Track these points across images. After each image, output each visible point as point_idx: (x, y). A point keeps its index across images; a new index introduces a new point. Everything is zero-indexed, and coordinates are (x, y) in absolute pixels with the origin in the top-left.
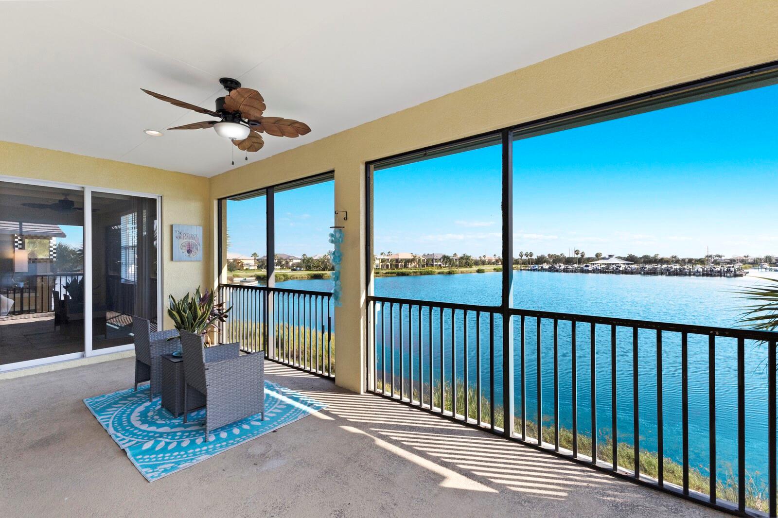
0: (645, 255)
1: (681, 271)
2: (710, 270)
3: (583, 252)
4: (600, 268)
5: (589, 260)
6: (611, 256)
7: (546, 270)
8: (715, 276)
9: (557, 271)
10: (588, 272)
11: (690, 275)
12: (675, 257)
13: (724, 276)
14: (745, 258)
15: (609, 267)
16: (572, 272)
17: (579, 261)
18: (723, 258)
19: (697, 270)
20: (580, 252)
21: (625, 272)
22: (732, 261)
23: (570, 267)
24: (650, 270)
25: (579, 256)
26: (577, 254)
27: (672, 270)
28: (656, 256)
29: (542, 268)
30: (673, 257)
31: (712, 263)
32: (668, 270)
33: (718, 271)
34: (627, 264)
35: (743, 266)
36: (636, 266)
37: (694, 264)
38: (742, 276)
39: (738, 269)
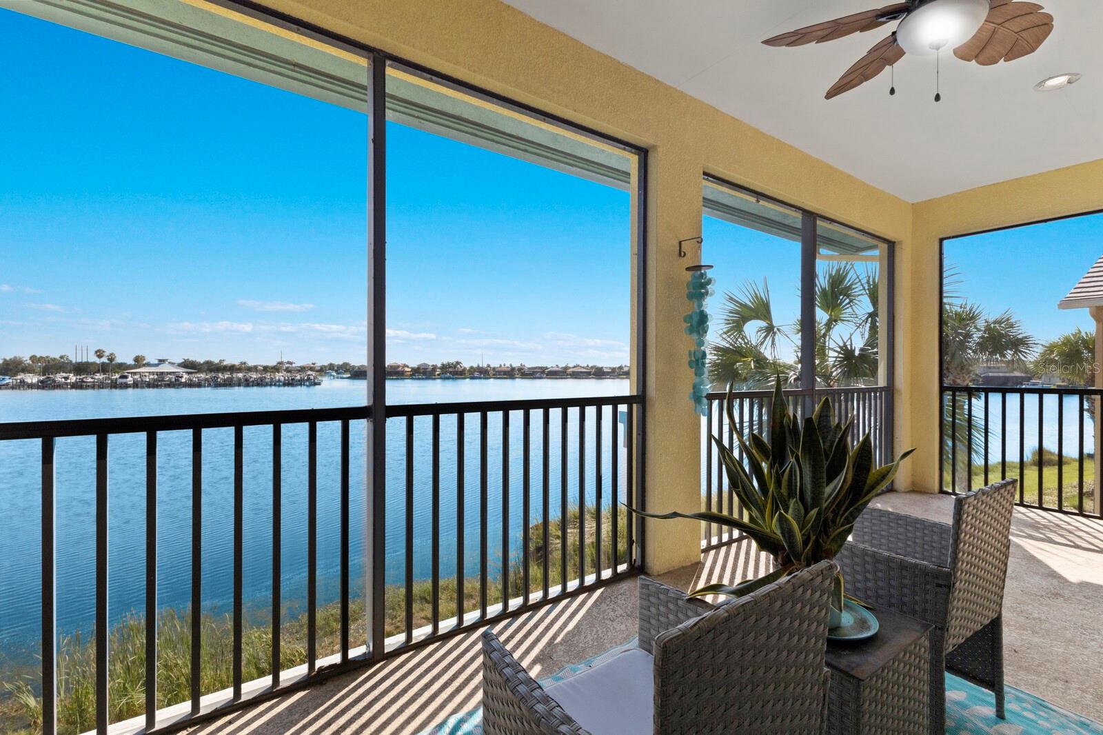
0: (207, 360)
1: (262, 380)
2: (292, 379)
3: (111, 354)
4: (148, 380)
5: (122, 366)
6: (162, 361)
7: (31, 386)
8: (297, 385)
9: (59, 386)
10: (126, 386)
11: (271, 385)
12: (245, 363)
13: (304, 385)
14: (312, 366)
15: (163, 378)
16: (93, 387)
17: (104, 368)
18: (294, 365)
19: (279, 379)
20: (107, 354)
21: (190, 385)
22: (302, 369)
23: (90, 380)
24: (225, 380)
25: (105, 360)
26: (100, 356)
27: (252, 379)
28: (221, 361)
29: (22, 382)
30: (242, 363)
31: (285, 370)
32: (246, 380)
33: (299, 380)
34: (189, 373)
35: (314, 373)
36: (202, 376)
37: (271, 372)
38: (319, 384)
39: (312, 377)
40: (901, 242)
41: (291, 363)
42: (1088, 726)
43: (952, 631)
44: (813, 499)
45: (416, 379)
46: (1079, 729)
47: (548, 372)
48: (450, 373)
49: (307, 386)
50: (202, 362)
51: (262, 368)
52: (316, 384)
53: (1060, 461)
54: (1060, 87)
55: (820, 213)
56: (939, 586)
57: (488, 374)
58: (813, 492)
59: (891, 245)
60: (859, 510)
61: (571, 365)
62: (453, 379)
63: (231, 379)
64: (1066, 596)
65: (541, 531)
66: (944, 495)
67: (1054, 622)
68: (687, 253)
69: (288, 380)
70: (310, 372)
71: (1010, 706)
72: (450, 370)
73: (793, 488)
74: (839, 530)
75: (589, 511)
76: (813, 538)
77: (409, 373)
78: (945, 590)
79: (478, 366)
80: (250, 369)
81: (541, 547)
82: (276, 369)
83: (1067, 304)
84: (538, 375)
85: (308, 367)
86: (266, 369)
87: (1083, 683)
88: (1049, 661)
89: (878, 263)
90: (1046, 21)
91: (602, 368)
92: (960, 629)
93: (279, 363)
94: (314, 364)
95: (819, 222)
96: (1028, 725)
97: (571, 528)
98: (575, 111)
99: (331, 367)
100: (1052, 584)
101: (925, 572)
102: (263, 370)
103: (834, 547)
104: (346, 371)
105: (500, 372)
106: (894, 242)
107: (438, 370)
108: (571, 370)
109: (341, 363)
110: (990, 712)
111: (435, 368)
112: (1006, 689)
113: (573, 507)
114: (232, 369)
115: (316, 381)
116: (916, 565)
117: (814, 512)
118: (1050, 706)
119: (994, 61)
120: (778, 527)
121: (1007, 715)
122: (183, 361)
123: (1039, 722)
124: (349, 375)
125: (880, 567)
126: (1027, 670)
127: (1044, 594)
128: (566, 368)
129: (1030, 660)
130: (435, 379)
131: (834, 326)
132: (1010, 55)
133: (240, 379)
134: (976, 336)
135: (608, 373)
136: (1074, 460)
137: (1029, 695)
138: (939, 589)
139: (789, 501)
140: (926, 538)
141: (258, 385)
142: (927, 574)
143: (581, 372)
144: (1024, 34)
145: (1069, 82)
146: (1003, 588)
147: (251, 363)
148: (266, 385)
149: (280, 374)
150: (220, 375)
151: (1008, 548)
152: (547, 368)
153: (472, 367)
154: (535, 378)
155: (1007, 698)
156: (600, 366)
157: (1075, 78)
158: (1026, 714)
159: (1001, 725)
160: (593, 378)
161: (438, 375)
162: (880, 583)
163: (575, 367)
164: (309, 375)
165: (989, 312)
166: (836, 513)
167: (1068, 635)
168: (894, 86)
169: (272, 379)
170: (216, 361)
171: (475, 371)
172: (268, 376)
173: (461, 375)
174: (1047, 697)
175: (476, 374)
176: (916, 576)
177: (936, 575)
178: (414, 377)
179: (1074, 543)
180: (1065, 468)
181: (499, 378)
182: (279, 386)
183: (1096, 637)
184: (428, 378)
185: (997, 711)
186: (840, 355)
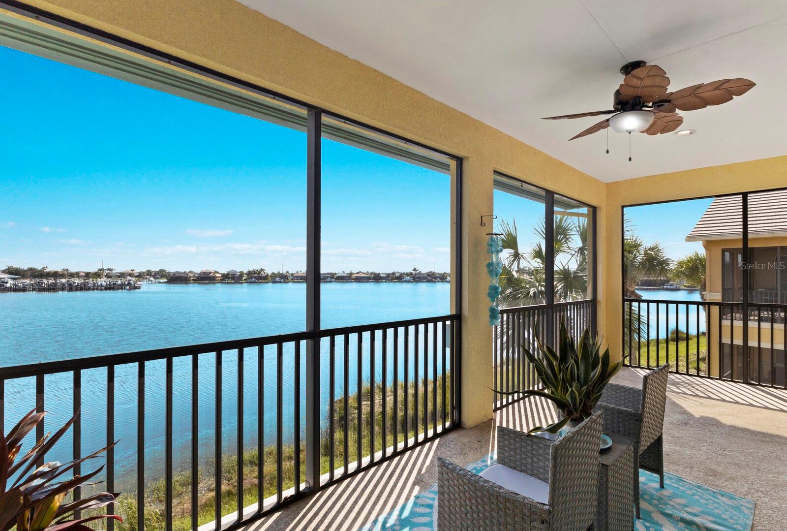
0: (30, 267)
1: (85, 285)
2: (113, 284)
8: (118, 289)
11: (94, 289)
12: (67, 270)
13: (125, 289)
14: (131, 272)
18: (113, 272)
19: (101, 284)
21: (16, 289)
22: (122, 275)
24: (49, 285)
27: (75, 285)
28: (44, 268)
30: (64, 270)
31: (105, 276)
32: (70, 285)
33: (120, 285)
34: (14, 279)
35: (133, 279)
36: (27, 281)
37: (93, 278)
38: (139, 288)
39: (132, 282)
40: (600, 207)
41: (111, 270)
42: (701, 487)
43: (642, 443)
44: (584, 381)
45: (225, 283)
46: (697, 489)
47: (337, 277)
48: (255, 278)
49: (128, 290)
50: (25, 269)
51: (84, 274)
52: (135, 288)
53: (688, 338)
54: (685, 135)
55: (557, 192)
56: (636, 420)
57: (288, 279)
58: (585, 378)
59: (594, 210)
60: (604, 386)
61: (354, 272)
62: (258, 283)
63: (56, 284)
64: (691, 424)
65: (342, 405)
66: (625, 367)
67: (685, 438)
68: (486, 224)
69: (110, 284)
70: (129, 278)
71: (666, 481)
72: (255, 275)
73: (573, 375)
74: (595, 396)
75: (379, 387)
76: (583, 400)
77: (220, 278)
78: (639, 422)
79: (279, 272)
80: (72, 275)
81: (343, 417)
82: (98, 275)
83: (691, 238)
84: (328, 280)
85: (127, 273)
86: (88, 275)
87: (699, 468)
88: (683, 458)
89: (587, 219)
90: (680, 119)
91: (379, 274)
92: (646, 442)
93: (100, 270)
94: (133, 271)
95: (556, 196)
96: (675, 490)
97: (365, 401)
98: (425, 139)
99: (149, 273)
100: (684, 418)
101: (630, 414)
102: (85, 276)
103: (593, 404)
104: (162, 277)
105: (297, 277)
106: (596, 207)
107: (245, 276)
108: (355, 275)
109: (157, 270)
110: (657, 485)
111: (242, 274)
112: (664, 474)
113: (366, 384)
114: (55, 275)
115: (136, 285)
116: (625, 411)
117: (585, 388)
118: (684, 480)
119: (655, 133)
120: (570, 396)
121: (665, 486)
122: (7, 268)
123: (680, 488)
124: (166, 280)
125: (608, 413)
126: (673, 464)
127: (680, 423)
128: (351, 274)
129: (674, 459)
130: (242, 283)
131: (557, 255)
132: (663, 131)
133: (63, 284)
134: (639, 258)
135: (384, 278)
136: (695, 337)
137: (675, 476)
138: (636, 422)
139: (572, 382)
140: (626, 397)
141: (81, 289)
142: (631, 415)
143: (363, 277)
144: (669, 123)
145: (691, 133)
146: (663, 420)
147: (73, 270)
148: (89, 289)
149: (102, 280)
150: (45, 281)
151: (665, 399)
152: (335, 274)
153: (273, 274)
154: (326, 282)
155: (665, 478)
156: (378, 272)
157: (693, 132)
158: (673, 484)
159: (662, 491)
160: (372, 281)
161: (245, 280)
162: (608, 422)
163: (357, 273)
164: (129, 280)
165: (646, 242)
166: (594, 387)
167: (692, 444)
168: (608, 149)
169: (94, 284)
170: (39, 268)
171: (276, 276)
172: (90, 281)
173: (265, 280)
174: (683, 476)
175: (277, 279)
176: (626, 416)
177: (635, 415)
178: (224, 282)
179: (695, 393)
180: (690, 342)
181: (296, 282)
182: (101, 290)
183: (705, 444)
184: (236, 283)
185: (660, 484)
186: (561, 276)
